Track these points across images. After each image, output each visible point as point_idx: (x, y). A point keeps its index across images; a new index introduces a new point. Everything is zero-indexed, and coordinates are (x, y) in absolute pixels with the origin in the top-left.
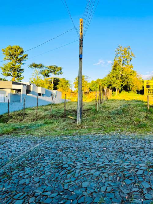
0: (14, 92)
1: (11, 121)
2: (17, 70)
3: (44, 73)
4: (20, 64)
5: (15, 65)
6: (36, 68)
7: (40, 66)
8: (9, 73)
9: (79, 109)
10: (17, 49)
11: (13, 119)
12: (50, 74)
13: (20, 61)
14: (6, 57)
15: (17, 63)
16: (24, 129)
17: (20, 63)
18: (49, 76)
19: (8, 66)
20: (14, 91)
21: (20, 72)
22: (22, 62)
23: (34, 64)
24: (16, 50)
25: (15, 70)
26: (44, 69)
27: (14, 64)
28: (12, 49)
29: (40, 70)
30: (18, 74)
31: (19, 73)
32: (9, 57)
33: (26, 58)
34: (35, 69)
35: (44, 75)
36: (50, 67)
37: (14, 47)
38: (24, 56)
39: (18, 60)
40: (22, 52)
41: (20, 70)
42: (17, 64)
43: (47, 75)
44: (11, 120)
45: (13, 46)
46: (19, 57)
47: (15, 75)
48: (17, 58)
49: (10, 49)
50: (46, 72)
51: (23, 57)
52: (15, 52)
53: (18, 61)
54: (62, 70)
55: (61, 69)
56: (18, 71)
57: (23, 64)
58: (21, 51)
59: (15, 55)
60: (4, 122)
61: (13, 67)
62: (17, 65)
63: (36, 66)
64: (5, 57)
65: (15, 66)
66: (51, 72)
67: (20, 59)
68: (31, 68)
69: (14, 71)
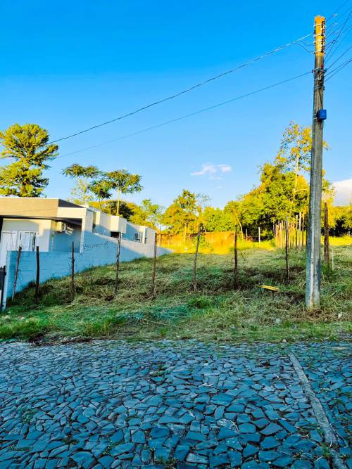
0: (59, 227)
1: (80, 301)
2: (31, 181)
3: (98, 189)
4: (40, 167)
5: (27, 170)
6: (81, 177)
7: (90, 172)
8: (11, 188)
9: (316, 264)
10: (33, 132)
11: (87, 294)
12: (111, 191)
13: (39, 160)
14: (7, 150)
15: (33, 166)
16: (146, 322)
17: (40, 165)
18: (108, 196)
19: (10, 172)
20: (60, 223)
21: (39, 186)
22: (44, 162)
23: (75, 166)
24: (30, 136)
25: (28, 180)
26: (98, 178)
27: (25, 166)
28: (21, 132)
29: (88, 181)
30: (34, 190)
31: (37, 188)
32: (14, 151)
33: (54, 153)
34: (77, 178)
35: (96, 194)
36: (112, 173)
37: (26, 128)
38: (50, 149)
39: (34, 157)
40: (45, 140)
41: (39, 181)
42: (31, 168)
43: (104, 194)
44: (80, 297)
45: (24, 125)
46: (38, 151)
47: (26, 192)
48: (33, 152)
49: (17, 132)
50: (104, 185)
51: (46, 151)
52: (30, 138)
53: (36, 159)
54: (140, 183)
55: (137, 179)
56: (32, 183)
57: (46, 167)
58: (44, 136)
59: (29, 147)
60: (62, 304)
61: (23, 173)
62: (33, 169)
63: (81, 172)
64: (4, 152)
65: (27, 172)
66: (114, 186)
67: (41, 155)
68: (69, 176)
69: (24, 184)
